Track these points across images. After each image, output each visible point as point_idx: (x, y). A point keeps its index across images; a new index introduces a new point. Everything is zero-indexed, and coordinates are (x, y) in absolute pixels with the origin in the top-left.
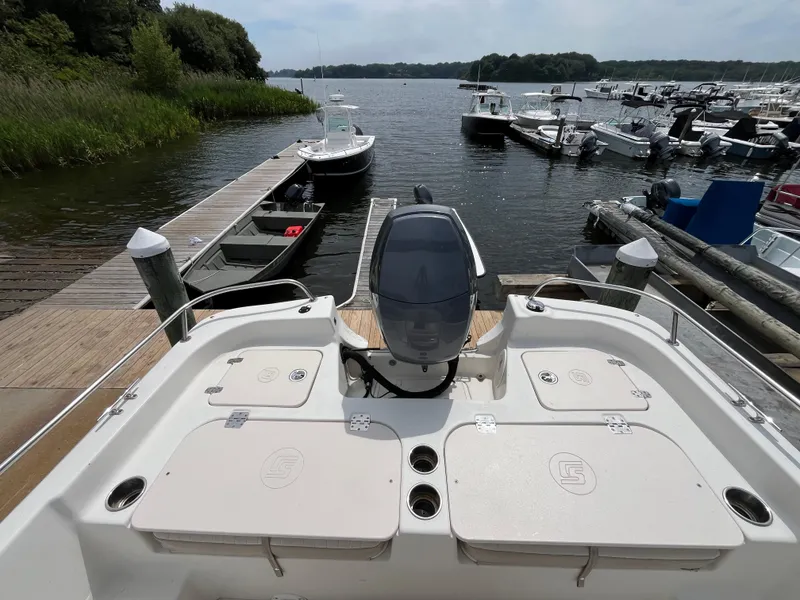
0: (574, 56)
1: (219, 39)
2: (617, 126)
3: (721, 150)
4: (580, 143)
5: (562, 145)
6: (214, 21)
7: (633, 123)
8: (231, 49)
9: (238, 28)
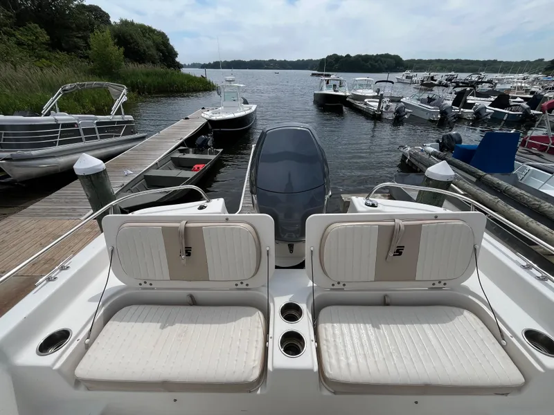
0: (387, 56)
1: (150, 43)
2: (418, 100)
3: (487, 115)
4: (394, 110)
5: (382, 111)
6: (146, 31)
7: (428, 98)
8: (158, 49)
9: (163, 35)
